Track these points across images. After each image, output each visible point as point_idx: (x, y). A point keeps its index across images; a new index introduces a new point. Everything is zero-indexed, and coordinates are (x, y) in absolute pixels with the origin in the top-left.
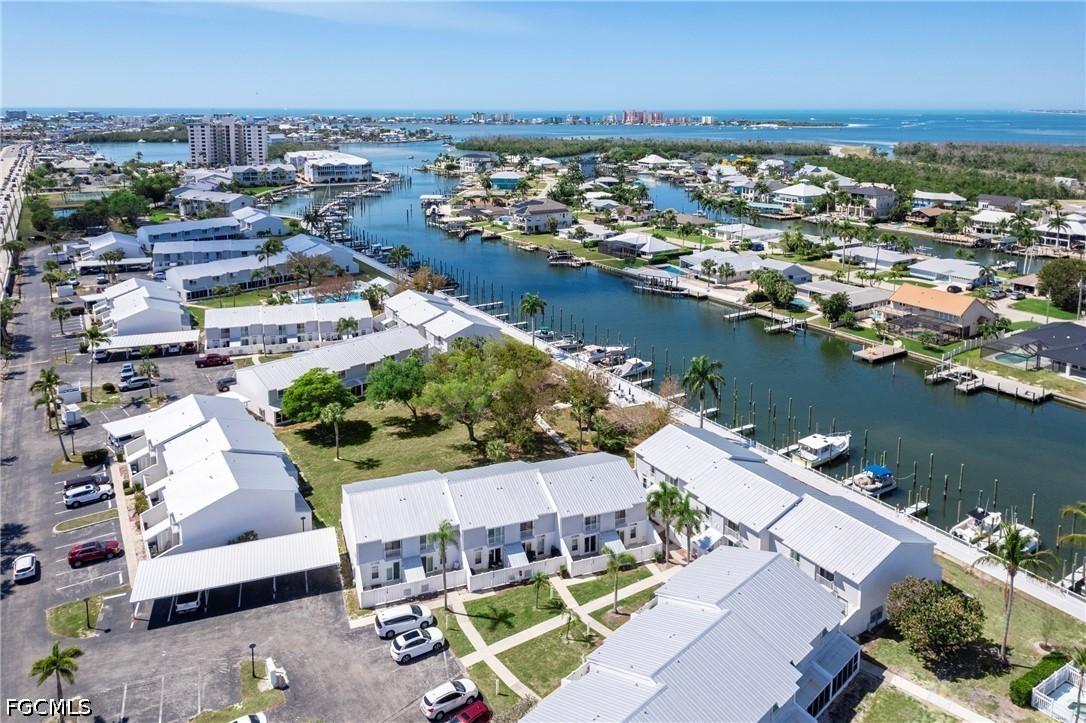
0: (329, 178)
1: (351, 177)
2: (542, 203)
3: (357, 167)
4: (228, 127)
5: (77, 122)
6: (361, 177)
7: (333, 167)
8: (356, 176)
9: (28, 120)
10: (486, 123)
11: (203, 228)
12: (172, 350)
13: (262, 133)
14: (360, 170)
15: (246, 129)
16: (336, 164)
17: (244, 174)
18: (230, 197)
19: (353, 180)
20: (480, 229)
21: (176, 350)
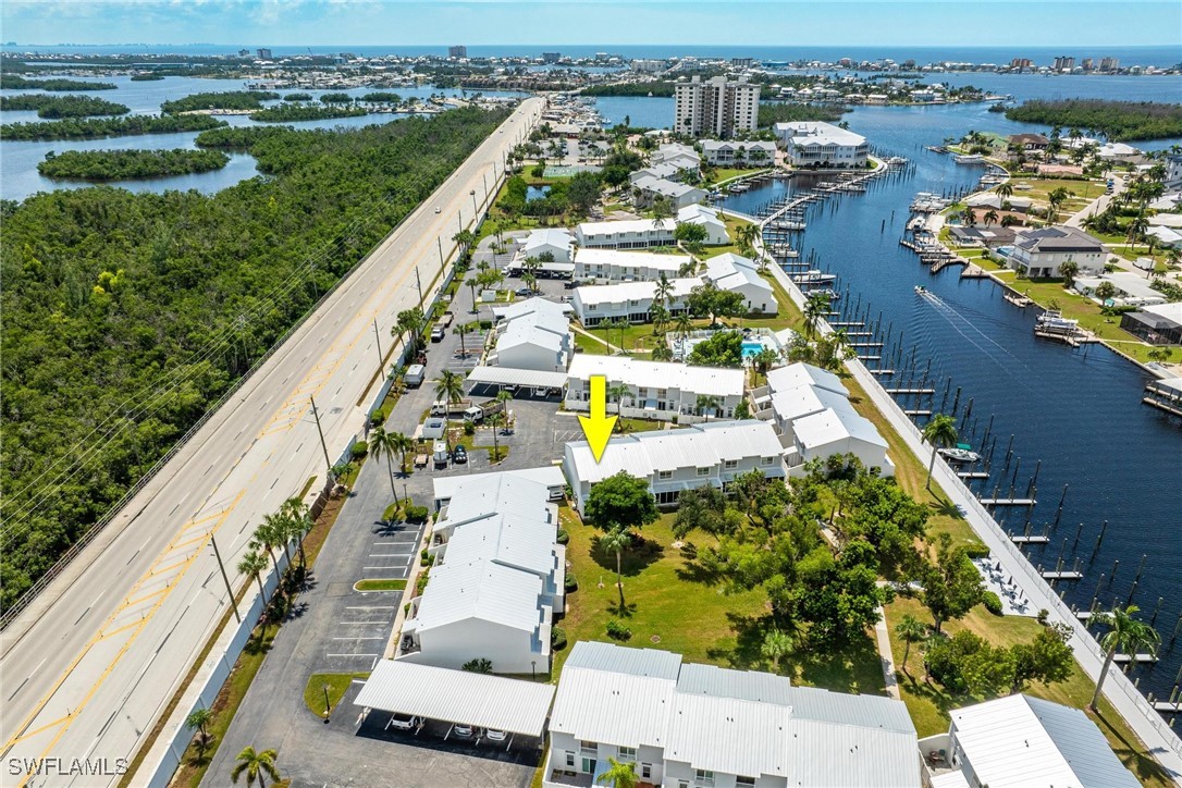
0: (812, 162)
1: (840, 161)
2: (1064, 235)
3: (849, 148)
4: (717, 89)
5: (602, 66)
6: (851, 161)
7: (820, 147)
8: (845, 161)
9: (560, 64)
10: (1072, 73)
11: (638, 231)
12: (539, 393)
13: (753, 97)
14: (853, 152)
15: (737, 92)
16: (824, 143)
17: (719, 151)
18: (682, 189)
19: (842, 166)
20: (966, 261)
21: (542, 394)
